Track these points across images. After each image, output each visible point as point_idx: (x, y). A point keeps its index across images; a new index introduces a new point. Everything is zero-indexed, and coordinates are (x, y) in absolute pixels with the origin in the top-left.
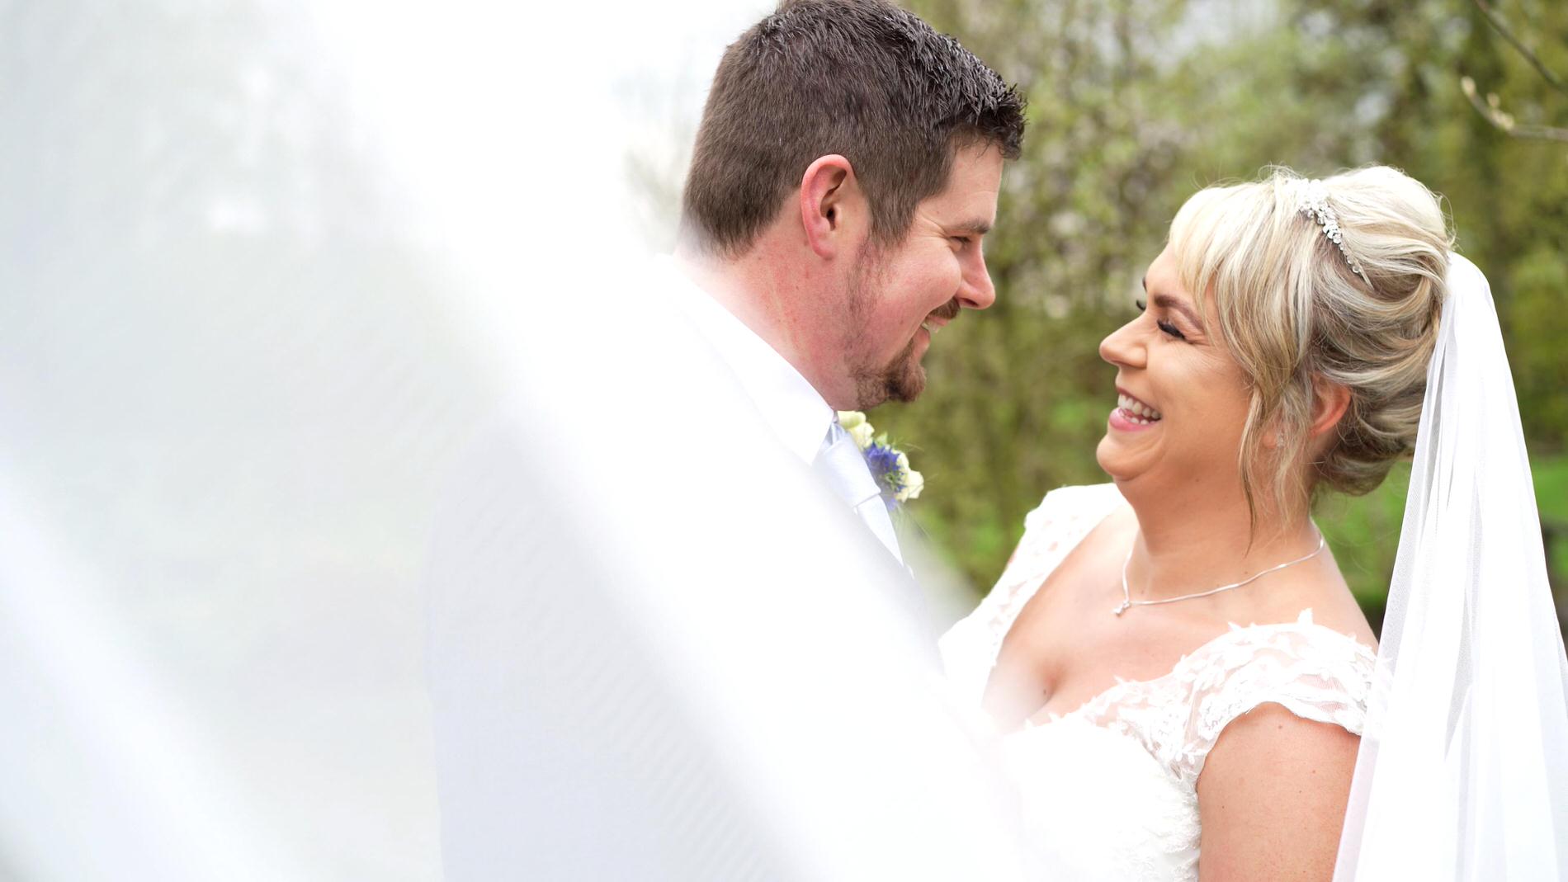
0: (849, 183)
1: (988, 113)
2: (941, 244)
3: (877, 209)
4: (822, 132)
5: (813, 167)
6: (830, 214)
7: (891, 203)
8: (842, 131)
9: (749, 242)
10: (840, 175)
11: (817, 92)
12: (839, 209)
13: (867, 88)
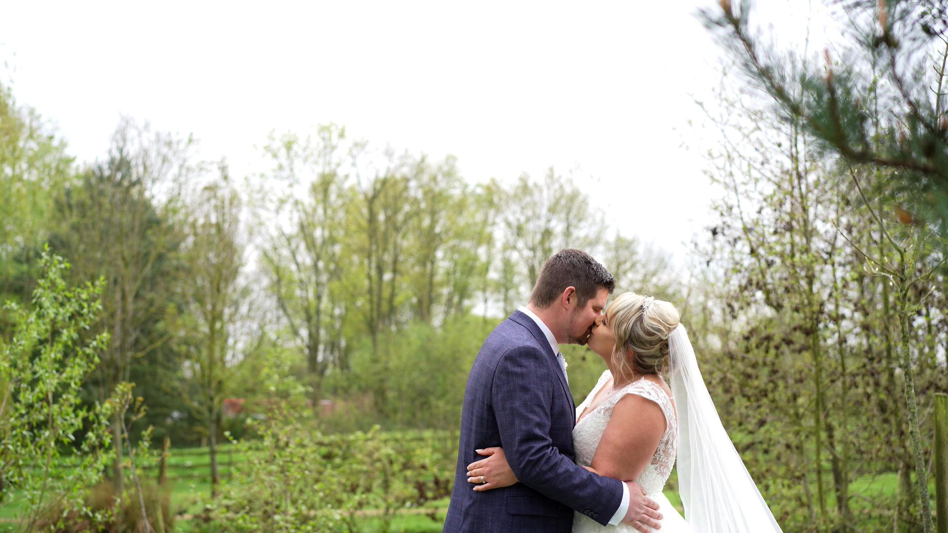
0: (574, 293)
1: (607, 282)
2: (591, 310)
3: (579, 300)
4: (570, 281)
5: (567, 289)
6: (568, 300)
7: (583, 299)
8: (574, 281)
9: (549, 305)
10: (572, 291)
11: (570, 272)
12: (571, 299)
13: (580, 273)
